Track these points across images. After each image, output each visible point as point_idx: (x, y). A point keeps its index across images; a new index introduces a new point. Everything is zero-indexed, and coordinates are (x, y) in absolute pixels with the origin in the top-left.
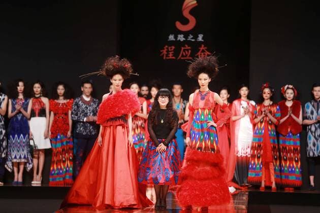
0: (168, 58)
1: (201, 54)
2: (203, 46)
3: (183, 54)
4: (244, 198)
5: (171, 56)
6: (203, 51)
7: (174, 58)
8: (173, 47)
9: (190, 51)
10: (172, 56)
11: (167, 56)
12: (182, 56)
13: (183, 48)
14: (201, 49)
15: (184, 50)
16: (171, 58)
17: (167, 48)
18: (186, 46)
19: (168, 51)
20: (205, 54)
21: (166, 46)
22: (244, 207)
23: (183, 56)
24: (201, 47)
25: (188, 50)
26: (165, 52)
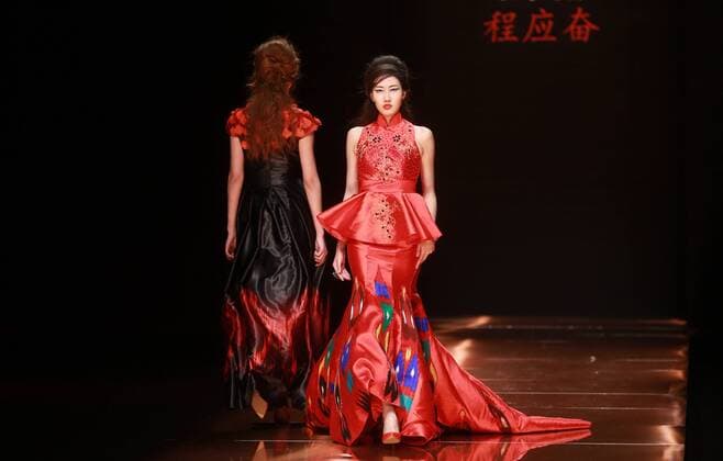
0: (501, 39)
1: (576, 30)
2: (580, 10)
3: (534, 30)
4: (680, 353)
5: (508, 35)
6: (581, 22)
7: (515, 38)
8: (513, 15)
9: (550, 23)
10: (510, 35)
11: (500, 34)
12: (532, 36)
13: (534, 17)
14: (576, 17)
15: (538, 22)
16: (507, 38)
17: (499, 18)
18: (542, 10)
19: (501, 25)
20: (584, 29)
21: (498, 14)
22: (680, 374)
23: (535, 34)
24: (575, 12)
25: (546, 21)
26: (494, 25)
